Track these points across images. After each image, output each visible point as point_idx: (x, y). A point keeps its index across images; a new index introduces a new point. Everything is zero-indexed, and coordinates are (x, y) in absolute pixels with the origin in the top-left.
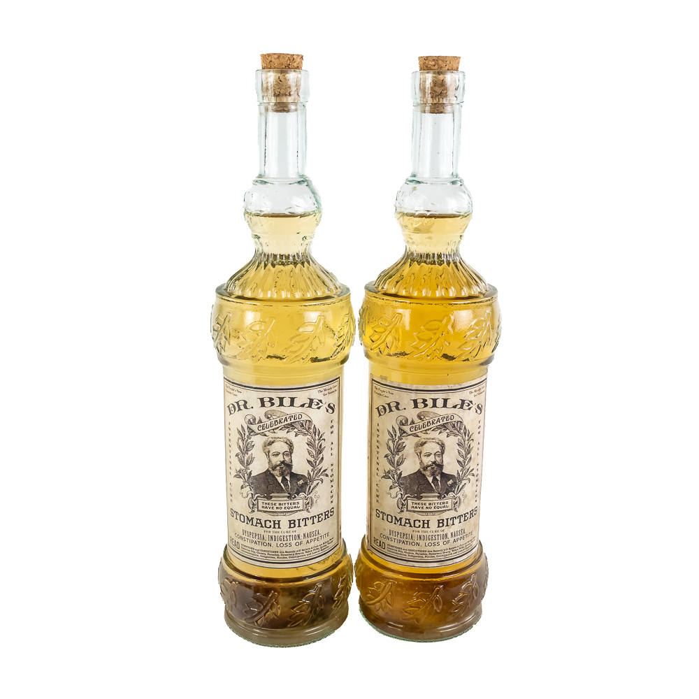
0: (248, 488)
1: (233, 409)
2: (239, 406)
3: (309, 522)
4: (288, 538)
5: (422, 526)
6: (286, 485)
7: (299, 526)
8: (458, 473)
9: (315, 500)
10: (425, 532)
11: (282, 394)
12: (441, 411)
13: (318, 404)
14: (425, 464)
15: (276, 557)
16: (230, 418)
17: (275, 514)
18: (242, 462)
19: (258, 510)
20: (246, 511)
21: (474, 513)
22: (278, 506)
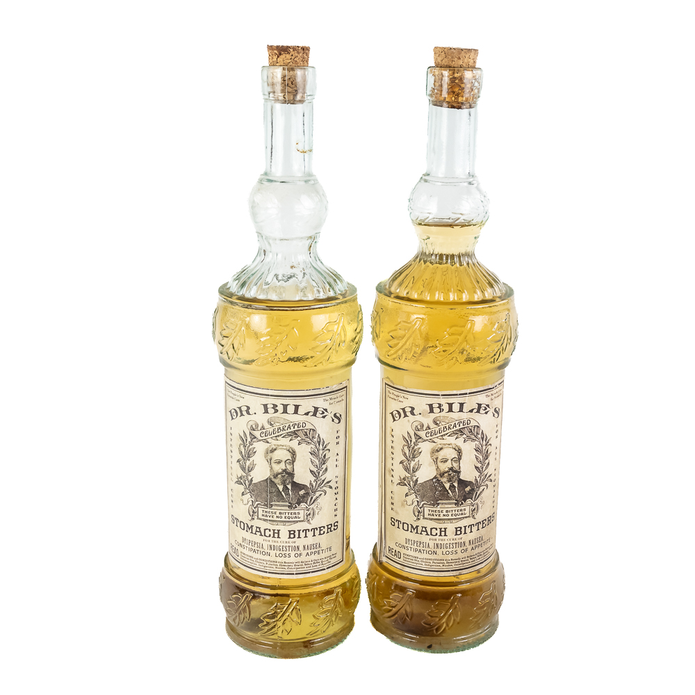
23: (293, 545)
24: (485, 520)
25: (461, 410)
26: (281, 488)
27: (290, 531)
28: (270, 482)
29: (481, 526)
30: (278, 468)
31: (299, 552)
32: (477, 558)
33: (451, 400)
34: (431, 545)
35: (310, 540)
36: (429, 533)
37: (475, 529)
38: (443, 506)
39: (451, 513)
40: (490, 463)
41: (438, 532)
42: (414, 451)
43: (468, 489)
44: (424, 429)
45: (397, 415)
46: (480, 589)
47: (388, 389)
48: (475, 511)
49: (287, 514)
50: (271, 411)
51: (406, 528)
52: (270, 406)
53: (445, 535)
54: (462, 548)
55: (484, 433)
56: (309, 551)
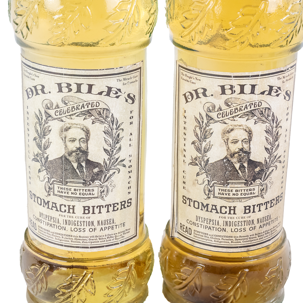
23: (88, 220)
24: (274, 200)
25: (253, 92)
26: (75, 165)
27: (84, 207)
28: (64, 160)
29: (269, 205)
30: (73, 146)
31: (93, 227)
32: (265, 236)
33: (242, 82)
34: (221, 223)
35: (104, 216)
36: (219, 211)
37: (263, 208)
38: (233, 186)
39: (240, 192)
40: (280, 145)
41: (228, 210)
42: (206, 132)
43: (257, 169)
44: (216, 110)
45: (190, 97)
46: (266, 265)
47: (181, 71)
48: (264, 191)
49: (81, 191)
50: (65, 90)
51: (196, 206)
52: (64, 85)
53: (234, 213)
54: (251, 226)
55: (275, 115)
56: (103, 227)
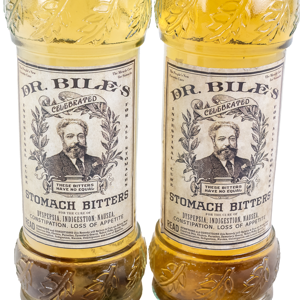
0: (43, 170)
1: (27, 90)
2: (33, 87)
3: (104, 204)
4: (83, 219)
5: (215, 209)
6: (81, 167)
7: (93, 208)
8: (252, 158)
9: (109, 182)
10: (218, 215)
11: (76, 76)
12: (236, 95)
13: (113, 86)
14: (219, 148)
15: (70, 237)
16: (24, 100)
17: (69, 196)
18: (36, 144)
19: (53, 192)
20: (41, 192)
21: (266, 197)
22: (72, 187)
